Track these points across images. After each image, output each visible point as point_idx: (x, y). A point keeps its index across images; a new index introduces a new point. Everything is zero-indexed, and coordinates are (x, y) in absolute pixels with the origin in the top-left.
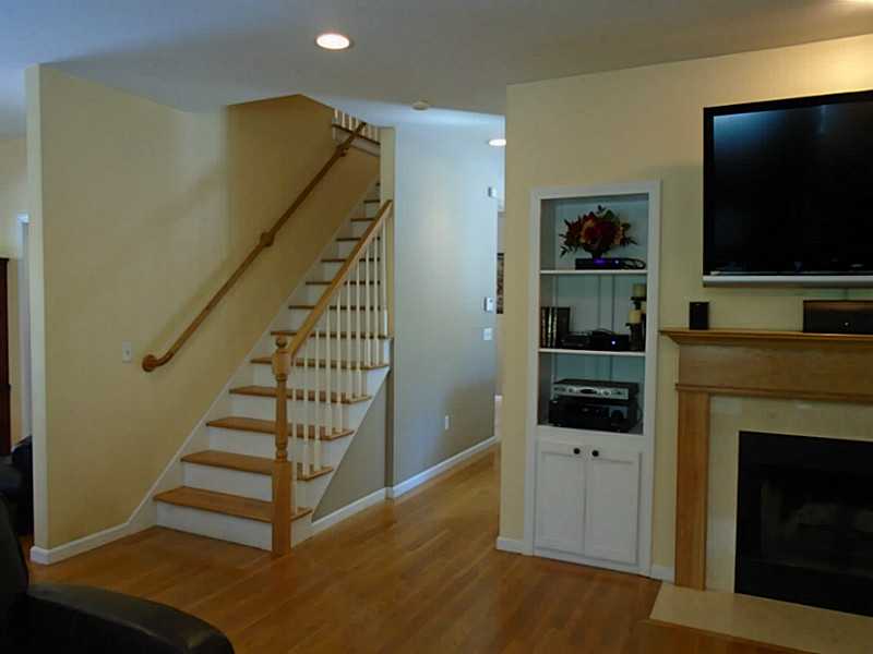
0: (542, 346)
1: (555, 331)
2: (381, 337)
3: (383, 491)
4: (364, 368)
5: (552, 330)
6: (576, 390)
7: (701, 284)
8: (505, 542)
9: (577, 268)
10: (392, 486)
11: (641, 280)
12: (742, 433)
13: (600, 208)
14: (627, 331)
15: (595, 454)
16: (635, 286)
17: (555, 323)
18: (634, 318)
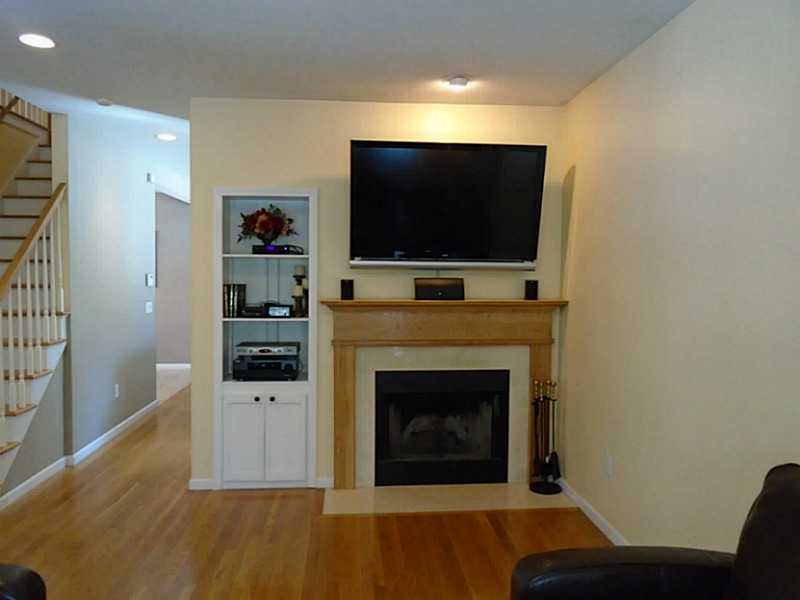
0: (225, 316)
1: (236, 304)
2: (59, 314)
3: (63, 459)
4: (44, 345)
5: (234, 302)
6: (255, 350)
7: (348, 266)
8: (197, 483)
9: (254, 253)
10: (71, 454)
11: (303, 263)
12: (378, 373)
13: (271, 206)
14: (292, 302)
15: (272, 399)
16: (296, 267)
17: (236, 298)
18: (298, 292)
